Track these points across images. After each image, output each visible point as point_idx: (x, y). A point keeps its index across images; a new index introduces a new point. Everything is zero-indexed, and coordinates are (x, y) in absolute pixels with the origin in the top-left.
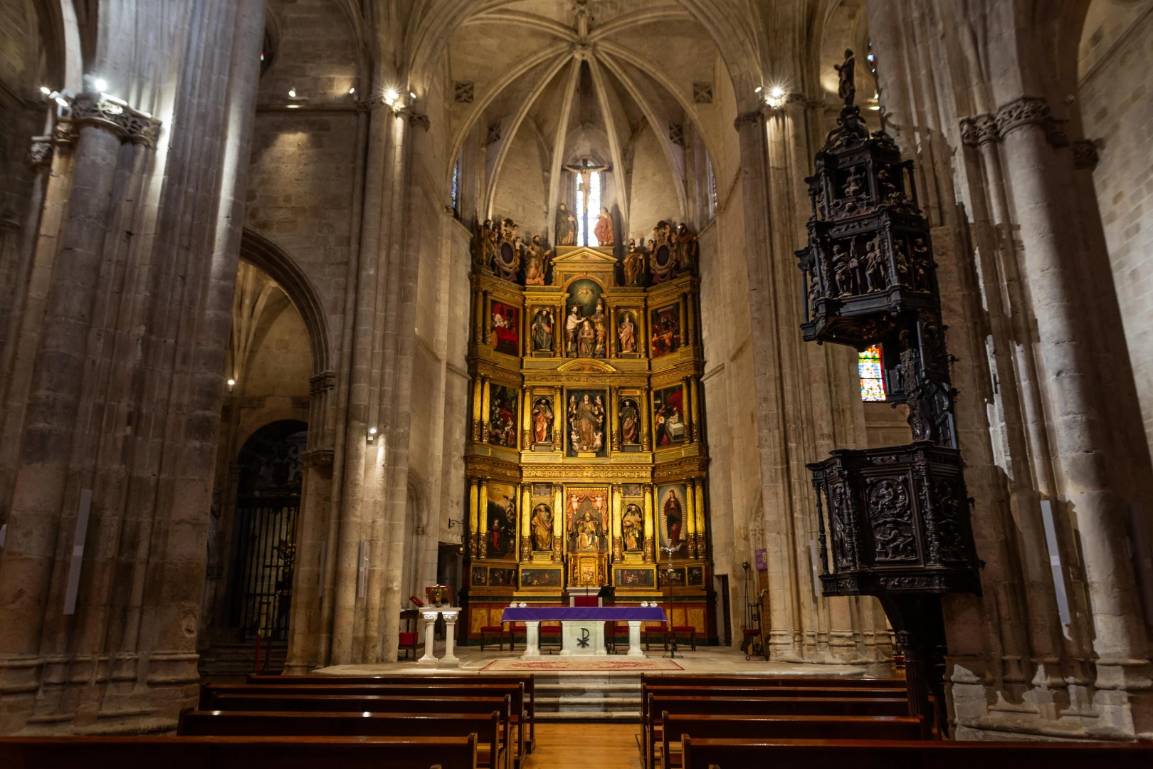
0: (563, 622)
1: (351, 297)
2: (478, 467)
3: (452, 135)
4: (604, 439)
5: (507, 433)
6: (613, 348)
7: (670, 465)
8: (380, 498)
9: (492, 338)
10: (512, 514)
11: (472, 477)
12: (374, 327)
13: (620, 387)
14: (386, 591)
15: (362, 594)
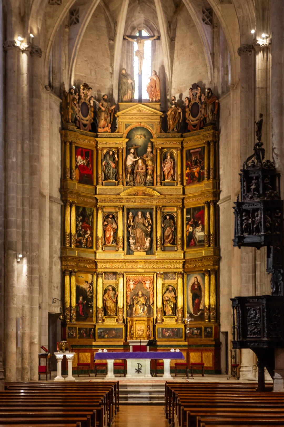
0: (128, 360)
2: (69, 263)
4: (151, 242)
5: (87, 239)
6: (158, 179)
7: (195, 260)
8: (26, 293)
9: (76, 174)
10: (91, 293)
11: (66, 270)
12: (17, 194)
13: (163, 206)
14: (31, 344)
15: (20, 345)
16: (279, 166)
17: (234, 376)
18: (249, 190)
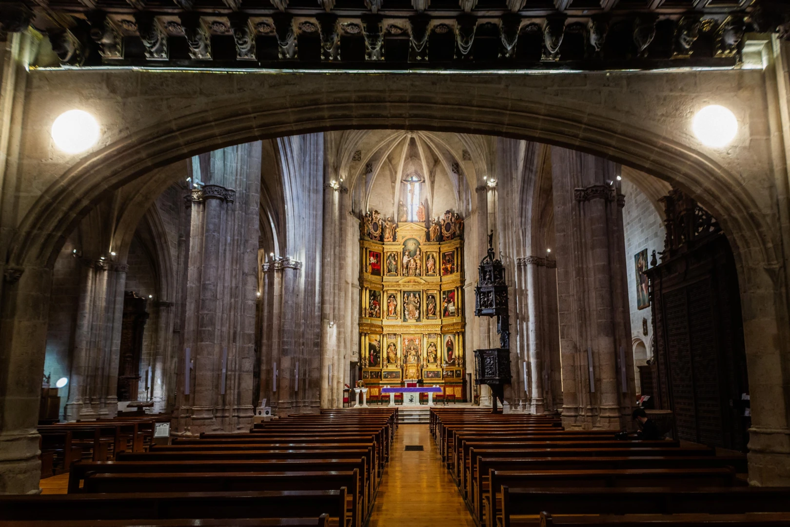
0: (404, 393)
2: (364, 328)
3: (352, 180)
4: (419, 314)
5: (376, 312)
7: (449, 325)
8: (335, 348)
9: (369, 269)
10: (379, 348)
11: (362, 333)
12: (330, 282)
13: (427, 290)
14: (338, 382)
15: (330, 384)
16: (504, 263)
17: (476, 404)
18: (485, 279)
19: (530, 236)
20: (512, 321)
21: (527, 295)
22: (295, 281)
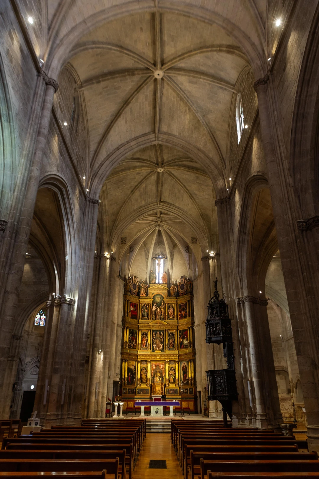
0: (151, 406)
1: (95, 312)
2: (125, 356)
3: (120, 254)
4: (163, 346)
5: (134, 344)
6: (167, 317)
7: (184, 355)
8: (101, 370)
9: (130, 314)
10: (135, 371)
11: (123, 359)
13: (169, 329)
14: (103, 397)
15: (97, 398)
16: (227, 302)
17: (206, 416)
18: (213, 314)
19: (246, 281)
20: (235, 347)
21: (246, 326)
22: (68, 314)
